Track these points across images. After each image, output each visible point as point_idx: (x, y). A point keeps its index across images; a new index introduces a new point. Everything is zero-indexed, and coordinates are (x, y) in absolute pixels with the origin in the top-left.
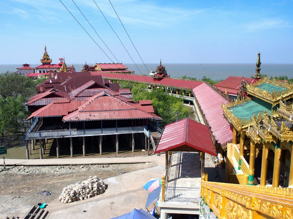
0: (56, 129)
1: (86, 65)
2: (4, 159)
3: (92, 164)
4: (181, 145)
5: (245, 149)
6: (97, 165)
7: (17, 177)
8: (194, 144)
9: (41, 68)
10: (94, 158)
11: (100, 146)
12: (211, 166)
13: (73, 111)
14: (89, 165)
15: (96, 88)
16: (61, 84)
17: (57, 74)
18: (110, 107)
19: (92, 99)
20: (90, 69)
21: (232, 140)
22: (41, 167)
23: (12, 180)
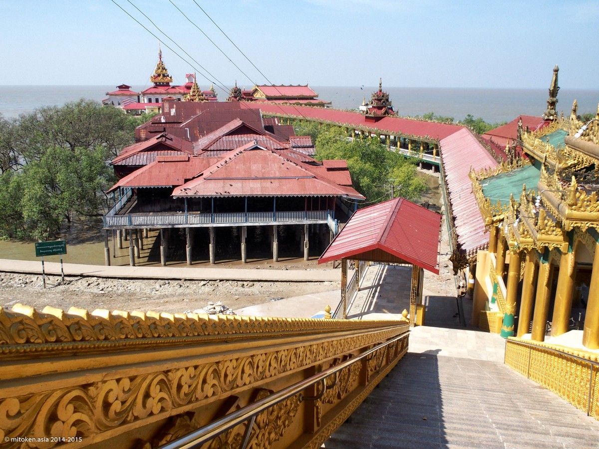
0: (161, 211)
1: (236, 87)
2: (62, 263)
3: (223, 280)
4: (369, 250)
5: (506, 263)
6: (230, 282)
7: (84, 298)
8: (394, 247)
9: (151, 94)
10: (229, 267)
11: (243, 247)
12: (451, 294)
13: (194, 178)
14: (217, 281)
15: (245, 134)
16: (181, 126)
17: (175, 106)
18: (263, 171)
19: (231, 154)
20: (245, 97)
21: (488, 243)
22: (128, 280)
23: (73, 302)
